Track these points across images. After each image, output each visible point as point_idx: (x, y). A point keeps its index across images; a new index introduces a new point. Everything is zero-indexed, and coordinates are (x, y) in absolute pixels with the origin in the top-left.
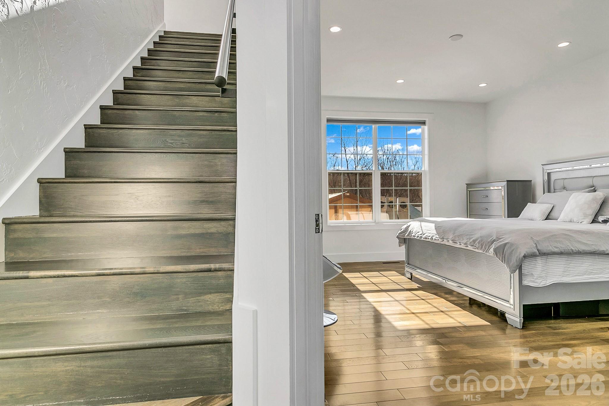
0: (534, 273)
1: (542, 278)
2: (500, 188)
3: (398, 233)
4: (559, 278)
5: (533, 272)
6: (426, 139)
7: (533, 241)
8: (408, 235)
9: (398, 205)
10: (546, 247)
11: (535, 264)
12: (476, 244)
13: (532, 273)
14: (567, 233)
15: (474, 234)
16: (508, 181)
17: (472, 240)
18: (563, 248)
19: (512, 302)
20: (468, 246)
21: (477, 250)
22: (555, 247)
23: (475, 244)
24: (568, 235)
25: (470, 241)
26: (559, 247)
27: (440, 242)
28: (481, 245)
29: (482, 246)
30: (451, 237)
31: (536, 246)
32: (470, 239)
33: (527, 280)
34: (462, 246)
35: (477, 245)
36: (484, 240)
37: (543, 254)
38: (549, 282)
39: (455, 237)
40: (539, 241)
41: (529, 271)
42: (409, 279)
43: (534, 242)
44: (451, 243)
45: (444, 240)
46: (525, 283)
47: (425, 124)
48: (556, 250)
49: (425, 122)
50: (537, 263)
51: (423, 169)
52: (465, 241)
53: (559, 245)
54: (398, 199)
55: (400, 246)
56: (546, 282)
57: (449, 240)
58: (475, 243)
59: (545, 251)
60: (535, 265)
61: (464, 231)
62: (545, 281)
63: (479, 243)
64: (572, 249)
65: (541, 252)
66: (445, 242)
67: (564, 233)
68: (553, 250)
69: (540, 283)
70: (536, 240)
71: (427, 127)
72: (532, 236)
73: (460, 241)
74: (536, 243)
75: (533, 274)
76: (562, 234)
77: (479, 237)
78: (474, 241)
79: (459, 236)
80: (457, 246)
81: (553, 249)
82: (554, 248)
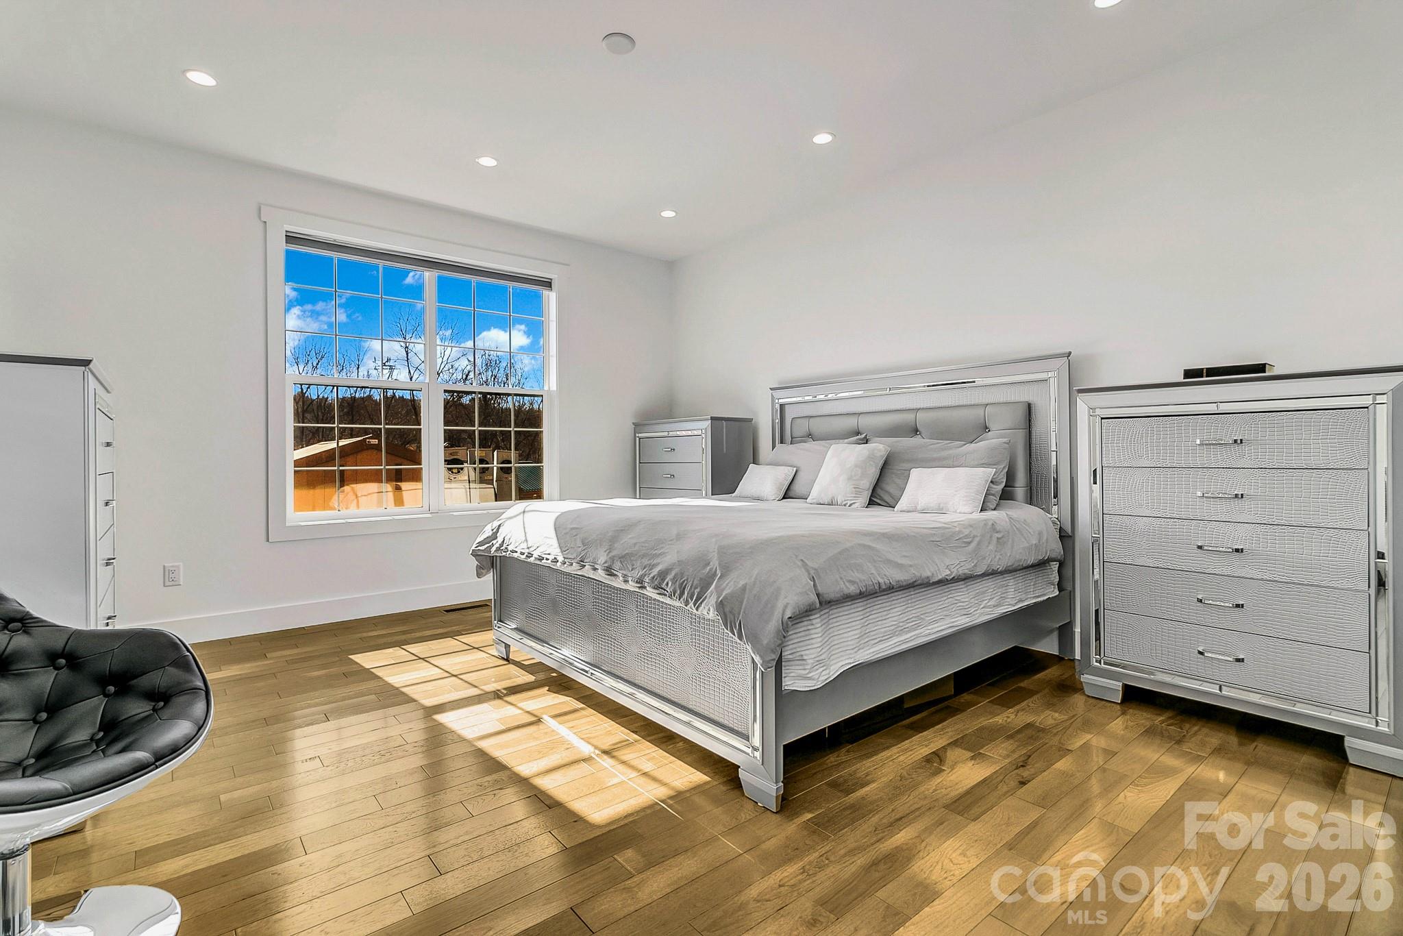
0: (806, 655)
1: (822, 665)
2: (700, 433)
3: (477, 542)
4: (851, 656)
5: (803, 653)
6: (552, 321)
7: (808, 571)
8: (498, 549)
9: (495, 468)
10: (834, 585)
11: (808, 630)
12: (667, 584)
13: (802, 656)
14: (867, 541)
15: (660, 554)
16: (712, 419)
17: (655, 572)
18: (864, 580)
19: (757, 741)
20: (645, 588)
21: (668, 601)
22: (850, 581)
23: (665, 582)
24: (869, 547)
25: (652, 575)
26: (858, 581)
27: (574, 571)
28: (680, 588)
29: (684, 589)
30: (602, 559)
31: (815, 585)
32: (652, 567)
33: (792, 675)
34: (632, 586)
35: (670, 585)
36: (687, 574)
37: (826, 603)
38: (835, 670)
39: (613, 559)
40: (819, 570)
41: (795, 651)
42: (503, 658)
43: (809, 574)
44: (600, 575)
45: (585, 566)
46: (789, 684)
47: (551, 287)
48: (852, 589)
49: (551, 283)
50: (812, 627)
51: (546, 388)
52: (637, 573)
53: (857, 576)
54: (495, 453)
55: (479, 575)
56: (829, 674)
57: (596, 566)
58: (663, 580)
59: (832, 596)
60: (807, 633)
61: (635, 544)
62: (827, 671)
63: (674, 580)
64: (879, 583)
65: (823, 597)
66: (587, 572)
67: (861, 542)
68: (846, 591)
69: (818, 678)
70: (812, 568)
71: (555, 294)
72: (803, 558)
73: (625, 573)
74: (813, 577)
75: (805, 657)
76: (859, 545)
77: (674, 564)
78: (663, 575)
79: (623, 558)
80: (618, 583)
81: (847, 587)
82: (847, 584)
